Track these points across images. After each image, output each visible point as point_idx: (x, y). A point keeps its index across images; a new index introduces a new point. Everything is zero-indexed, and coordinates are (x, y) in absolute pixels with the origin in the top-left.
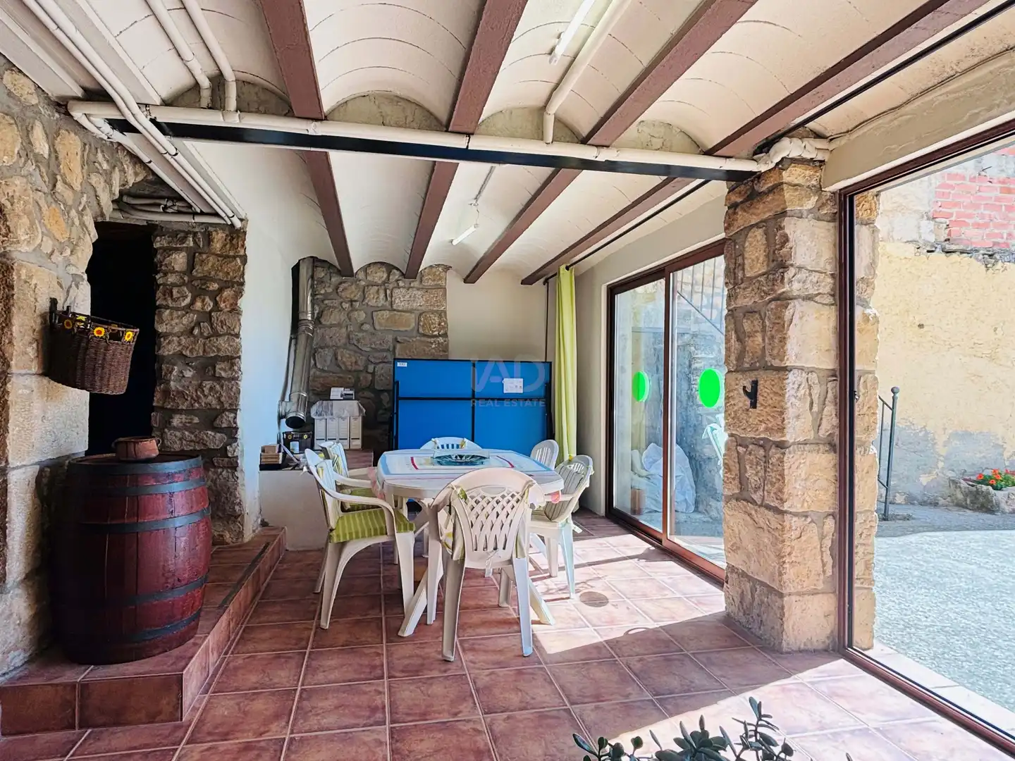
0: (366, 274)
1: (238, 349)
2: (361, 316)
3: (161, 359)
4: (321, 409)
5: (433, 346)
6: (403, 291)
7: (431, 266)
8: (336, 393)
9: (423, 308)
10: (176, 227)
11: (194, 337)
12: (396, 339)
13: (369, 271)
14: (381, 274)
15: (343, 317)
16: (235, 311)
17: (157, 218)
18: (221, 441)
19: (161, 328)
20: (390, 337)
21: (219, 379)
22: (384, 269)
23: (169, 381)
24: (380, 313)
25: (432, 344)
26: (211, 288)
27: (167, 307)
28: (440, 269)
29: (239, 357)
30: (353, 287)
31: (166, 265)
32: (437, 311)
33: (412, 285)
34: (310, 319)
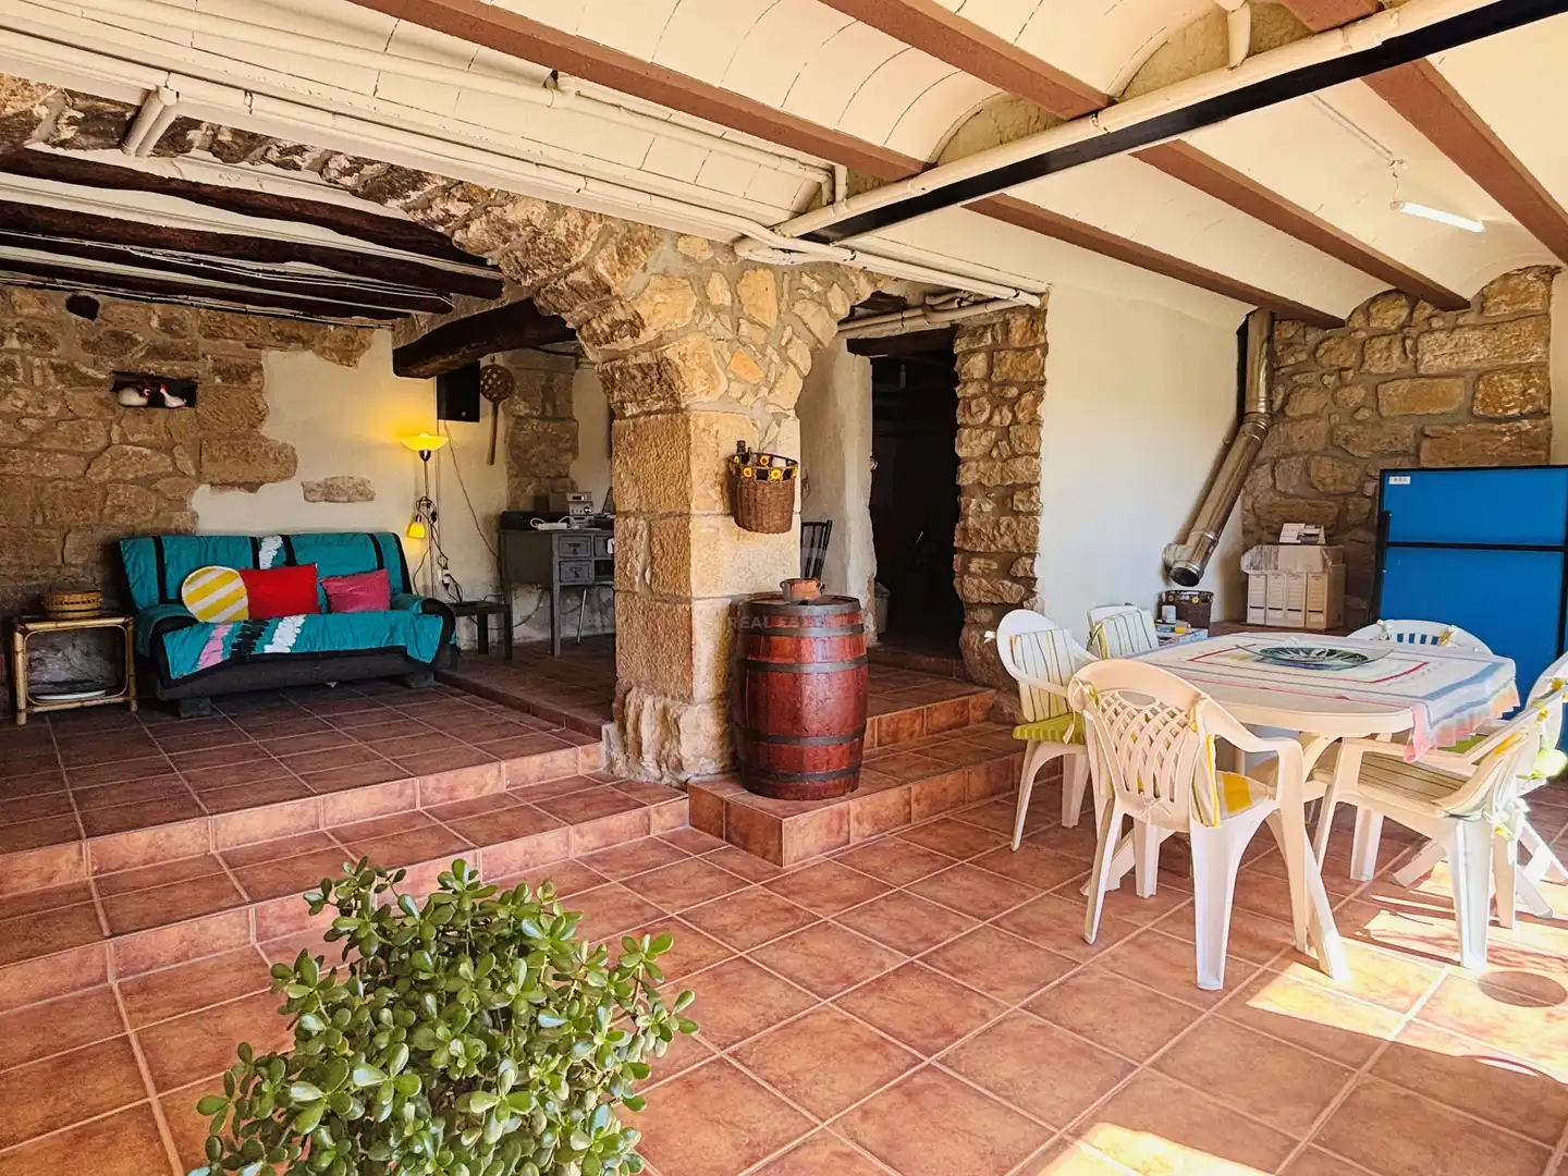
0: (1368, 317)
1: (1036, 474)
2: (1358, 394)
3: (958, 490)
4: (1258, 558)
5: (1507, 439)
6: (1442, 336)
7: (1507, 276)
8: (1290, 532)
9: (1485, 365)
10: (976, 323)
11: (994, 460)
12: (1422, 430)
13: (1373, 310)
14: (1396, 312)
15: (1325, 399)
16: (1035, 422)
17: (958, 316)
18: (1018, 593)
19: (961, 453)
20: (1409, 430)
21: (1017, 513)
22: (1404, 301)
23: (967, 516)
24: (1390, 388)
25: (1504, 434)
26: (1009, 395)
27: (966, 426)
28: (1530, 277)
29: (1038, 484)
30: (1344, 346)
31: (965, 374)
32: (1518, 367)
33: (1461, 321)
34: (1263, 410)
